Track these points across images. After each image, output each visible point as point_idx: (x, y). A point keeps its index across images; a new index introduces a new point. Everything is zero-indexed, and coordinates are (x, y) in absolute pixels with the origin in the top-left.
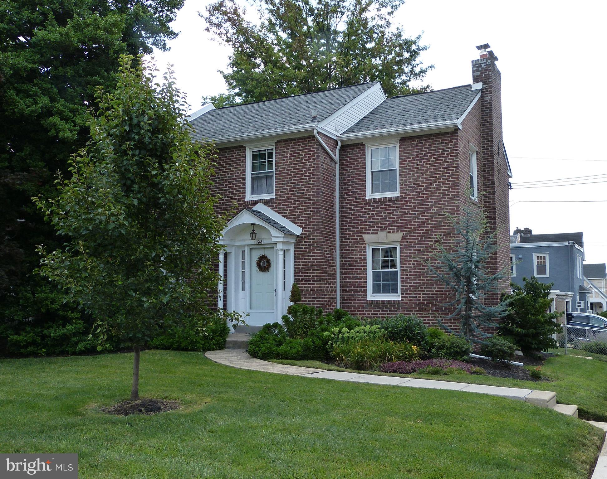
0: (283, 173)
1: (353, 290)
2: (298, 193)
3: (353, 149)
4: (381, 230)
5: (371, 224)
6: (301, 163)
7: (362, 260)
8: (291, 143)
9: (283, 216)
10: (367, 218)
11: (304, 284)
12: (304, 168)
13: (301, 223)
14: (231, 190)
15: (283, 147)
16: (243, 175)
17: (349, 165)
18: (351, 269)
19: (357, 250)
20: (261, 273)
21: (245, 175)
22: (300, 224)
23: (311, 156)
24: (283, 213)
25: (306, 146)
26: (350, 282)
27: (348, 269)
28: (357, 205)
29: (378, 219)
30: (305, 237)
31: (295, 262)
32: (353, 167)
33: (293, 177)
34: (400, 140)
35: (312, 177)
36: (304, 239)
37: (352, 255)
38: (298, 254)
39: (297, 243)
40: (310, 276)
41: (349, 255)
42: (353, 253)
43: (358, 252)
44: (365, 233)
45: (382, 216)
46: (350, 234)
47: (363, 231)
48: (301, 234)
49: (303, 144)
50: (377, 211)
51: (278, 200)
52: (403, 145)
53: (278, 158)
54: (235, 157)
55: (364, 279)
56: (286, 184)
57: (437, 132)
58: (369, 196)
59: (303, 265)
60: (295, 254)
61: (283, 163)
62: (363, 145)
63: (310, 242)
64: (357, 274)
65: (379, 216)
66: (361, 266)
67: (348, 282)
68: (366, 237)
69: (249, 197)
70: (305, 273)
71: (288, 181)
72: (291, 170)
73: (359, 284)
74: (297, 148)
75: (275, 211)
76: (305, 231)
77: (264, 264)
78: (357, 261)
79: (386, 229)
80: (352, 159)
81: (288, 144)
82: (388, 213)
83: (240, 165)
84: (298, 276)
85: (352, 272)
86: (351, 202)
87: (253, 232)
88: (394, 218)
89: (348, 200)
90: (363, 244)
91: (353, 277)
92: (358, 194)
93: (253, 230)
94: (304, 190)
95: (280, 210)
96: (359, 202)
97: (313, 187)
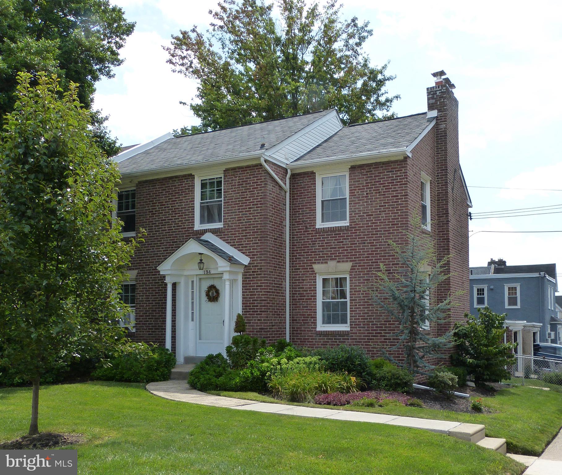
0: (232, 202)
1: (303, 320)
2: (246, 222)
3: (304, 177)
4: (331, 259)
5: (321, 253)
6: (249, 192)
7: (312, 290)
8: (239, 171)
9: (231, 245)
10: (317, 247)
11: (251, 314)
12: (253, 197)
13: (249, 252)
14: (180, 219)
15: (232, 175)
16: (192, 204)
17: (300, 193)
18: (301, 299)
19: (307, 280)
20: (210, 302)
21: (194, 204)
22: (248, 254)
23: (259, 185)
24: (231, 243)
25: (254, 174)
26: (300, 312)
27: (299, 299)
28: (308, 234)
29: (328, 248)
30: (253, 266)
31: (243, 292)
32: (304, 195)
33: (241, 206)
34: (349, 168)
35: (259, 206)
36: (251, 269)
37: (302, 285)
38: (245, 284)
39: (245, 272)
40: (257, 306)
41: (299, 285)
42: (303, 283)
43: (309, 282)
44: (315, 263)
45: (332, 245)
46: (300, 264)
47: (313, 261)
48: (249, 263)
49: (250, 172)
50: (327, 240)
51: (227, 229)
52: (353, 173)
53: (227, 186)
54: (184, 185)
55: (314, 310)
56: (234, 212)
57: (386, 160)
58: (319, 224)
59: (251, 295)
60: (243, 284)
61: (231, 191)
62: (313, 173)
63: (258, 272)
64: (307, 304)
65: (329, 246)
66: (311, 296)
67: (298, 312)
68: (316, 267)
69: (198, 226)
70: (252, 303)
71: (236, 209)
72: (239, 198)
73: (309, 315)
74: (245, 176)
75: (223, 240)
76: (253, 261)
77: (213, 294)
78: (307, 291)
79: (336, 259)
80: (302, 188)
81: (236, 172)
82: (338, 242)
83: (189, 194)
84: (245, 306)
85: (303, 302)
86: (301, 232)
87: (201, 262)
88: (344, 247)
89: (298, 229)
90: (312, 274)
91: (303, 307)
92: (308, 223)
93: (201, 260)
94: (252, 219)
95: (228, 240)
96: (309, 231)
97: (260, 215)
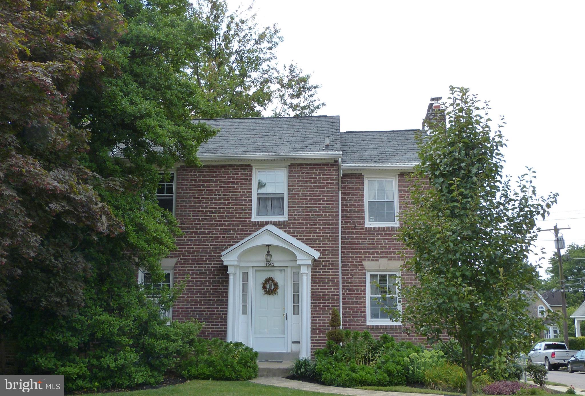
0: (298, 196)
1: (351, 315)
2: (315, 218)
3: (351, 178)
4: (381, 257)
5: (371, 251)
6: (318, 188)
7: (362, 286)
8: (307, 168)
9: (297, 239)
10: (367, 245)
11: (322, 309)
12: (322, 193)
13: (318, 247)
14: (235, 209)
15: (298, 171)
16: (249, 195)
17: (347, 193)
18: (350, 294)
19: (357, 275)
20: (266, 296)
21: (251, 195)
22: (317, 248)
23: (330, 183)
24: (297, 236)
25: (324, 172)
26: (349, 307)
27: (347, 294)
28: (356, 232)
29: (378, 247)
30: (323, 261)
31: (312, 286)
32: (352, 195)
33: (309, 201)
34: (399, 175)
35: (330, 202)
36: (322, 264)
37: (351, 281)
38: (314, 278)
39: (314, 266)
40: (329, 300)
41: (348, 281)
42: (352, 278)
43: (358, 278)
44: (365, 260)
45: (382, 244)
46: (349, 259)
47: (363, 258)
48: (319, 258)
49: (320, 170)
50: (377, 239)
51: (292, 223)
52: (403, 180)
53: (292, 181)
54: (240, 175)
55: (364, 305)
56: (301, 207)
58: (367, 224)
59: (321, 289)
60: (312, 278)
61: (298, 186)
62: (361, 175)
63: (329, 266)
64: (357, 299)
65: (379, 244)
66: (361, 291)
67: (347, 307)
68: (366, 264)
69: (255, 218)
70: (323, 298)
71: (303, 204)
72: (307, 194)
73: (359, 309)
74: (314, 173)
75: (289, 234)
76: (323, 255)
77: (270, 287)
78: (356, 286)
79: (387, 257)
80: (350, 188)
81: (303, 168)
82: (388, 241)
83: (247, 184)
84: (315, 300)
85: (351, 297)
86: (350, 229)
87: (268, 254)
88: (395, 247)
89: (346, 227)
90: (362, 270)
91: (351, 302)
92: (357, 222)
93: (268, 252)
94: (322, 215)
95: (294, 233)
96: (358, 229)
97: (332, 212)
